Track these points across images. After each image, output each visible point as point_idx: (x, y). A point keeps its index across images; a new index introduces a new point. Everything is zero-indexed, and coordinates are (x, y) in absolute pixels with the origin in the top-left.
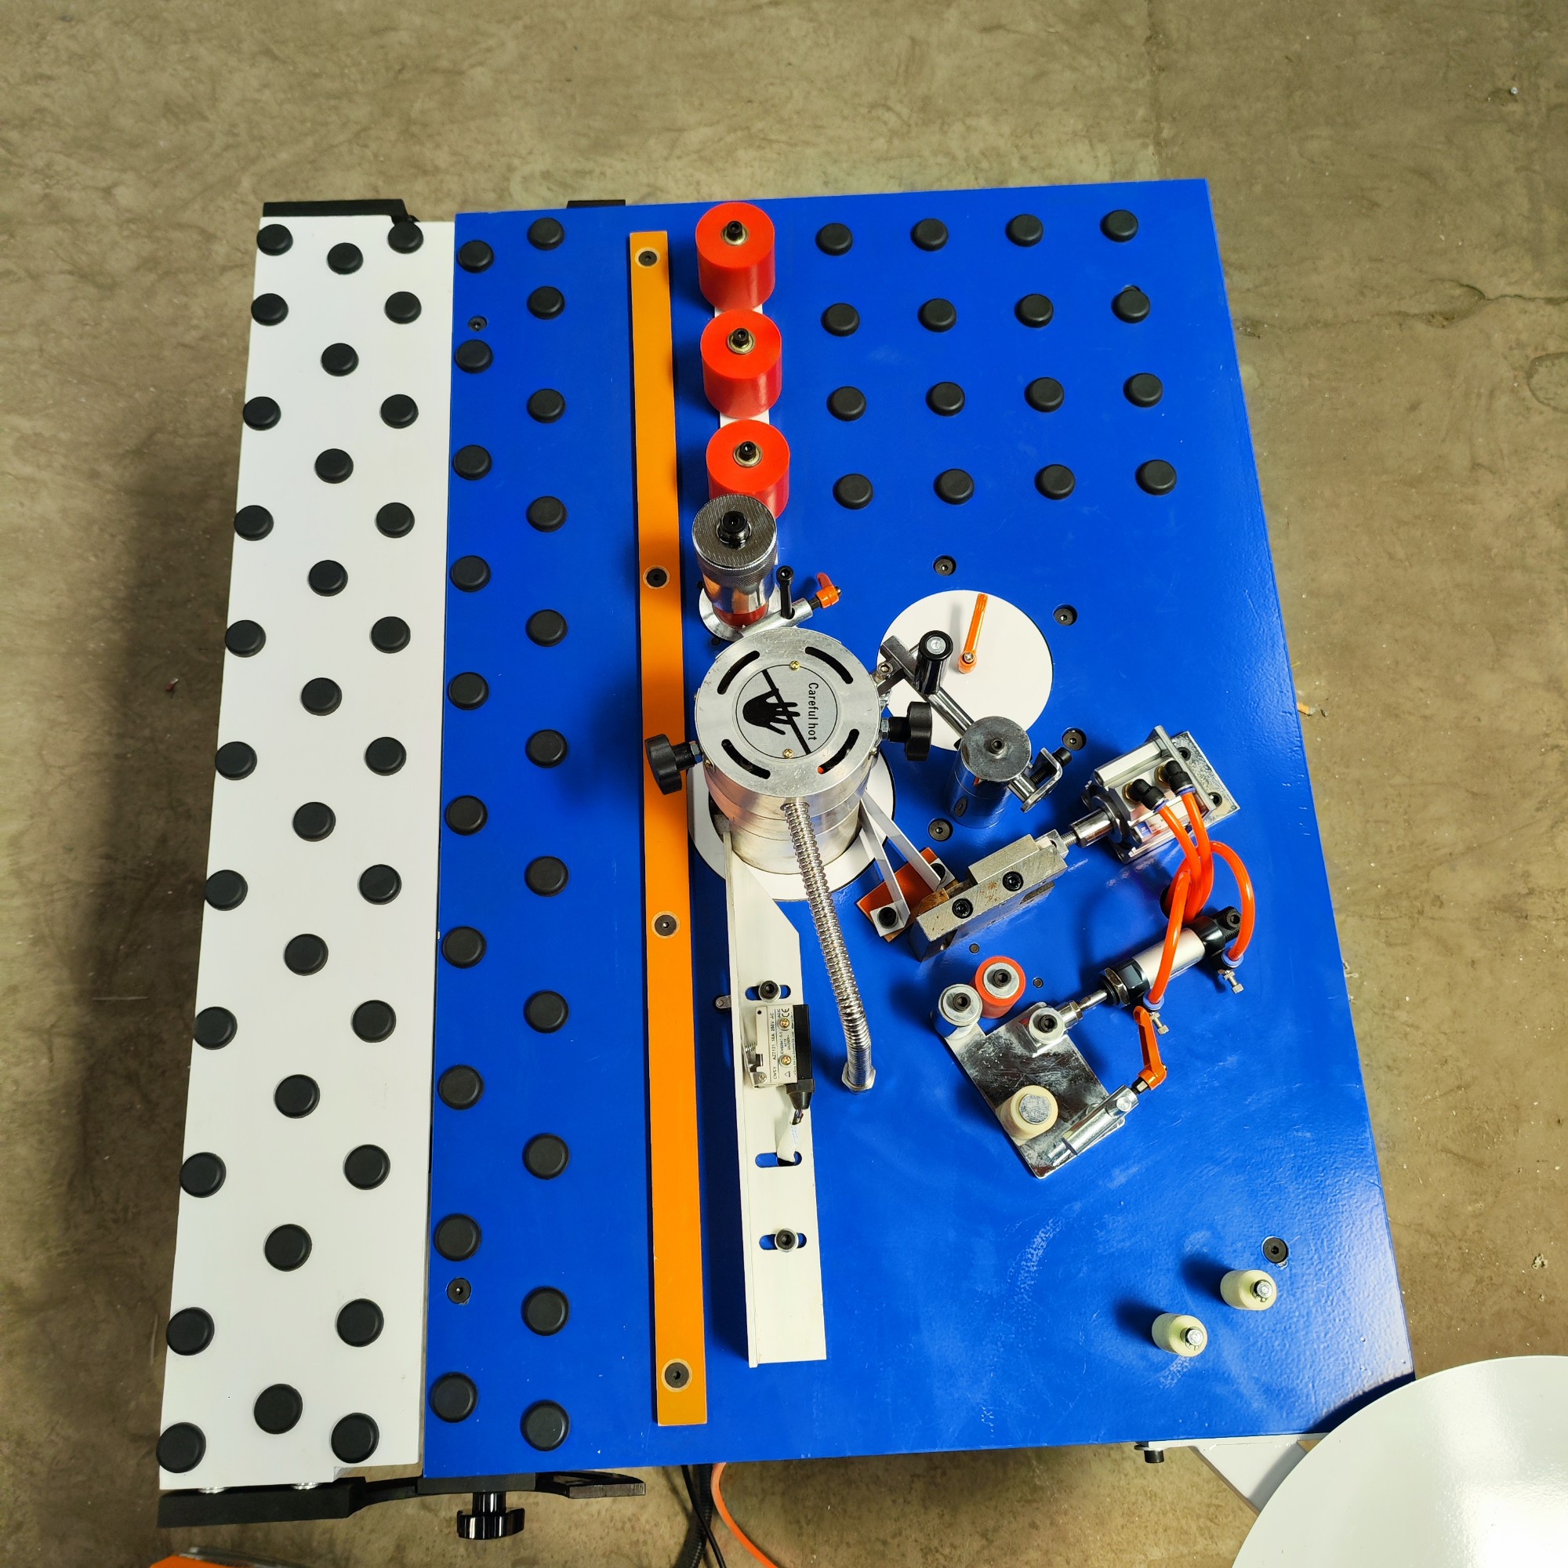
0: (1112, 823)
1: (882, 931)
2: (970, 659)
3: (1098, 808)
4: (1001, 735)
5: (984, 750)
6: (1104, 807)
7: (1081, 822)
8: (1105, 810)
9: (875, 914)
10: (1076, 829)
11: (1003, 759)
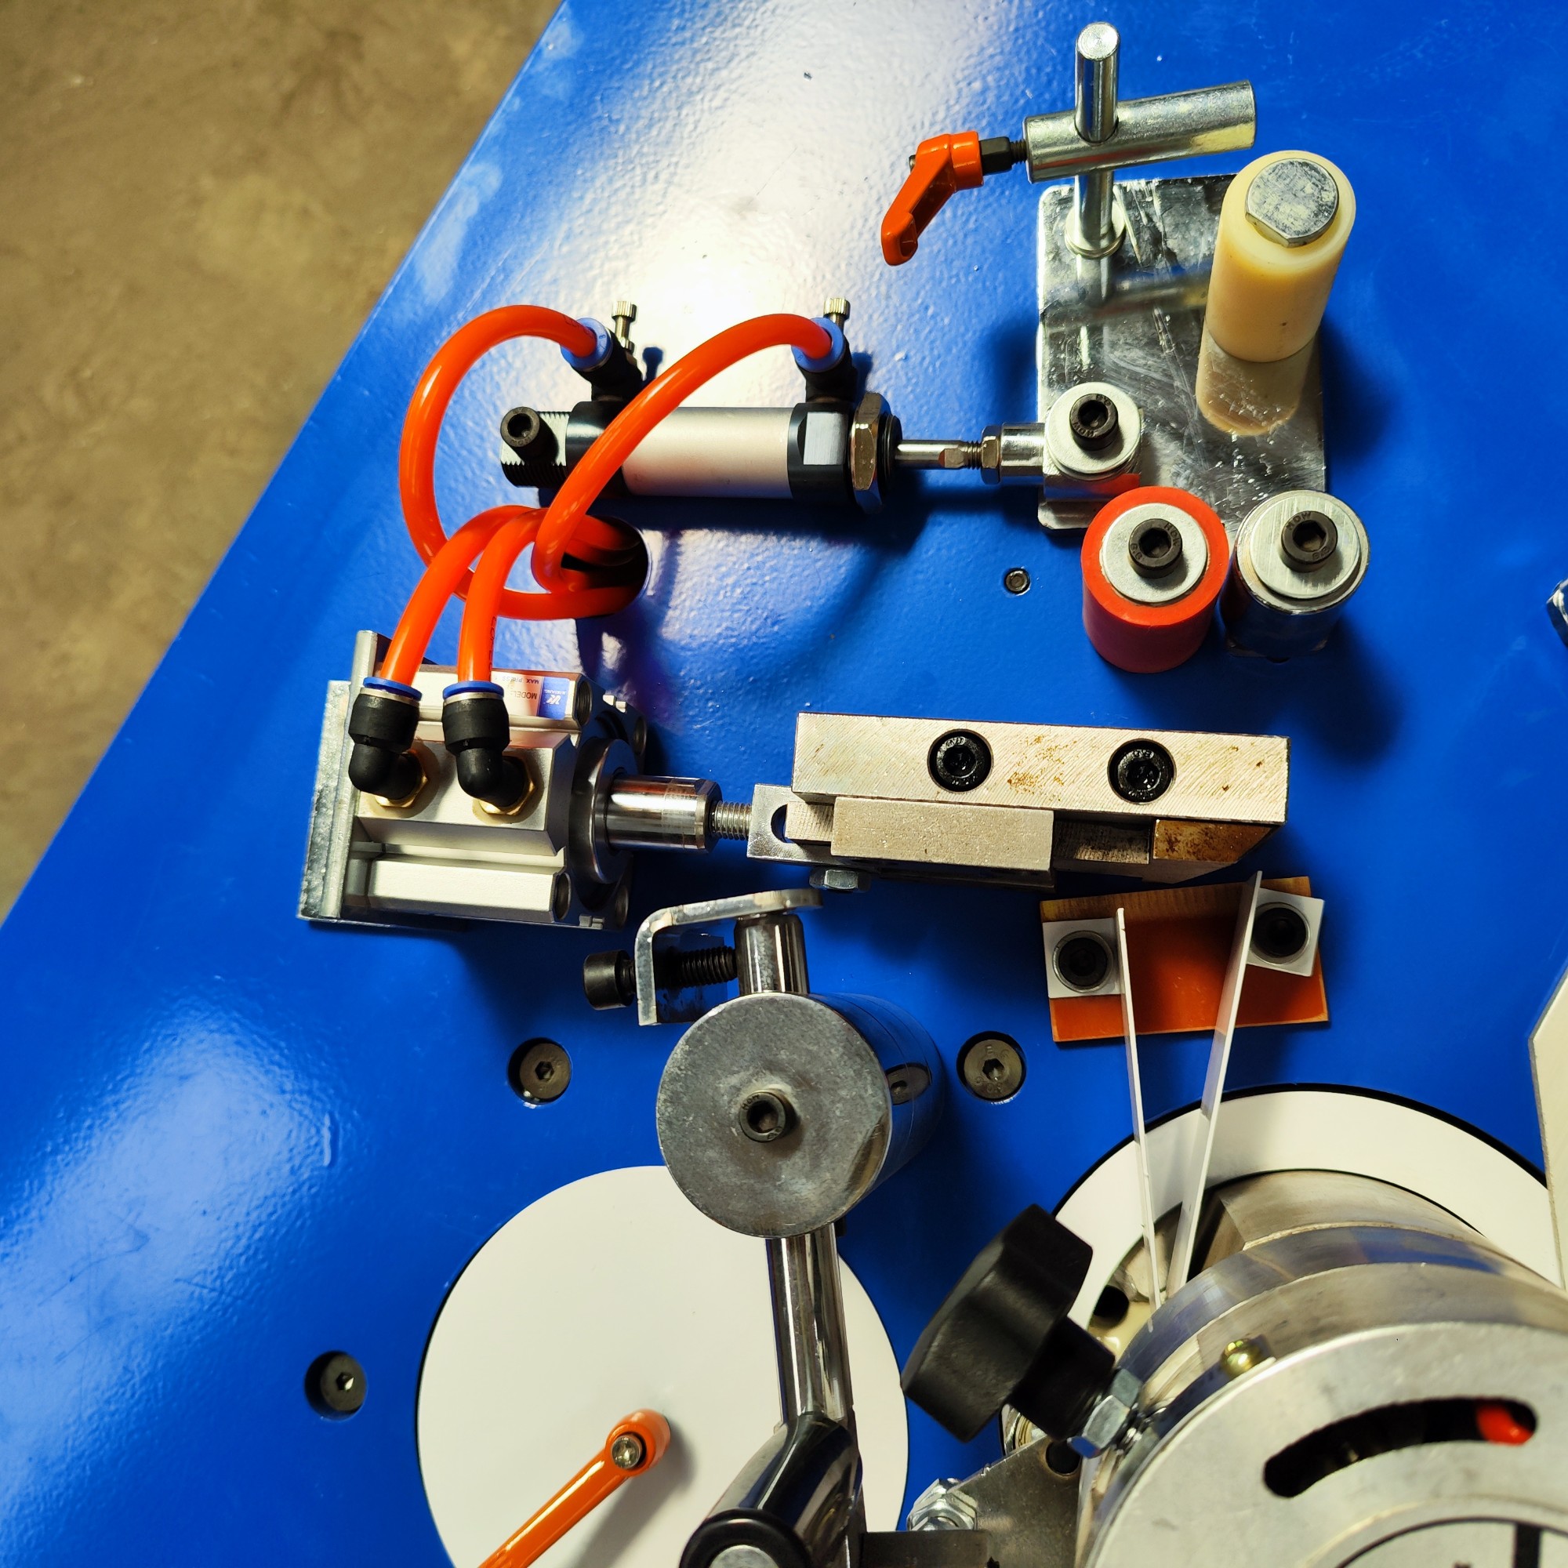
0: (610, 786)
1: (1312, 910)
2: (629, 1445)
3: (614, 849)
4: (729, 1144)
5: (809, 1134)
6: (602, 840)
7: (676, 838)
8: (603, 832)
9: (1304, 965)
10: (701, 831)
11: (773, 1067)
